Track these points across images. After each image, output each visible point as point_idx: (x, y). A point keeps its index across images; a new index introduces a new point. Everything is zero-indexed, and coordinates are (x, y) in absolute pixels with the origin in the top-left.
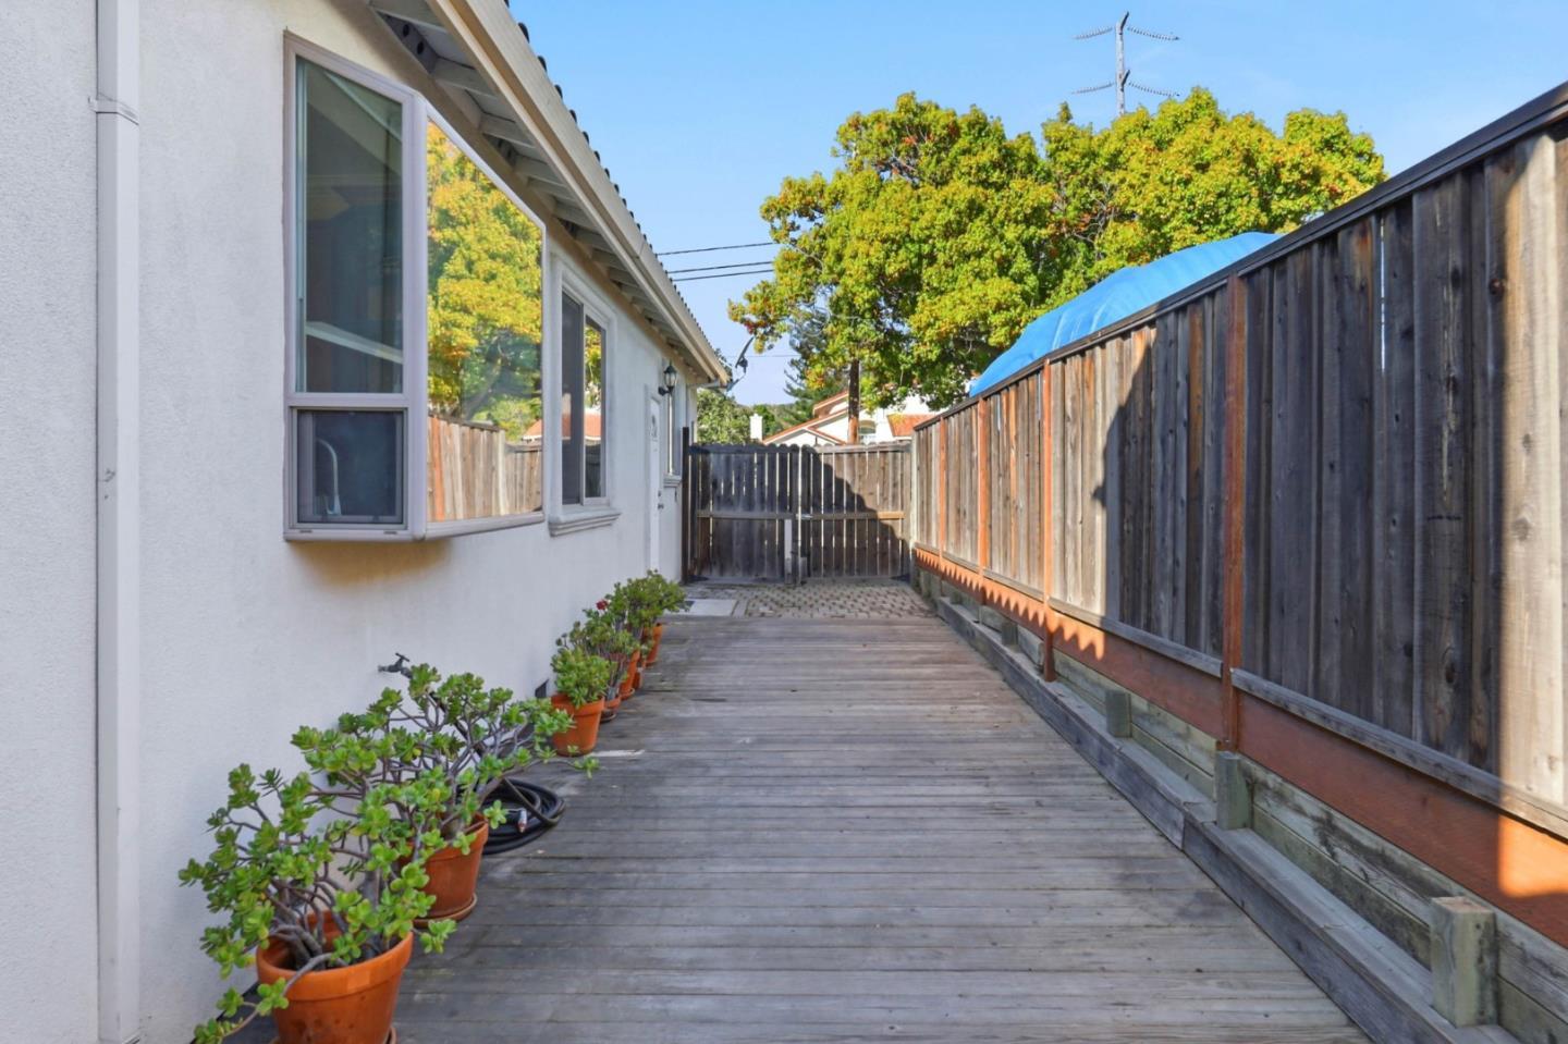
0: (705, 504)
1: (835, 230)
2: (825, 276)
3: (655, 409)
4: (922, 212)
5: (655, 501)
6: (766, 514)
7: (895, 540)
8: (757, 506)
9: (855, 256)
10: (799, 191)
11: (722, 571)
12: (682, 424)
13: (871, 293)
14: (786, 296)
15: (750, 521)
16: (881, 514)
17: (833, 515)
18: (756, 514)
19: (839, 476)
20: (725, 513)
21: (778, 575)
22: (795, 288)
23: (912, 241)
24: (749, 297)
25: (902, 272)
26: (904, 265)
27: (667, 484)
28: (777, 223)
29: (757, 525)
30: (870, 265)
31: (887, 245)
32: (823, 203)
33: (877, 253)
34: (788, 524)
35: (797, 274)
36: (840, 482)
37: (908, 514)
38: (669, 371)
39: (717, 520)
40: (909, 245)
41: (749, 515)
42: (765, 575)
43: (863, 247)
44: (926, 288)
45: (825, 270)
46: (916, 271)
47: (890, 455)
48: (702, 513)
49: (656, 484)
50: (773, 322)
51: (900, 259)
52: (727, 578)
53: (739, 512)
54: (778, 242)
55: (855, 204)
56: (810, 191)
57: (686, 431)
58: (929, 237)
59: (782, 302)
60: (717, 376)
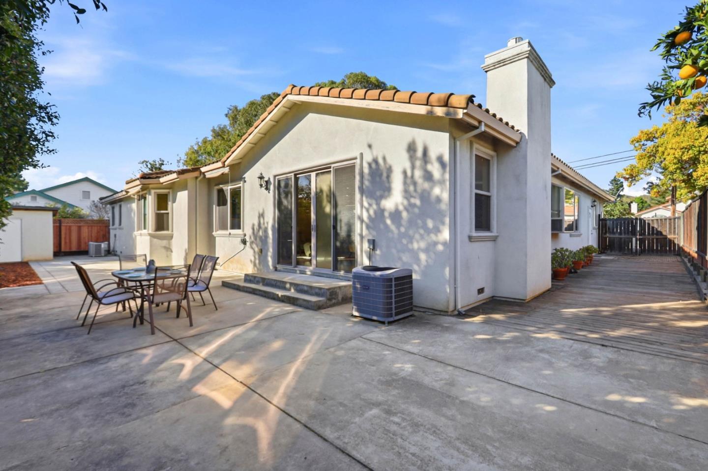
0: (606, 233)
1: (662, 144)
2: (657, 159)
3: (590, 211)
4: (700, 136)
5: (590, 232)
6: (626, 236)
7: (674, 244)
8: (623, 234)
9: (669, 155)
10: (646, 134)
11: (611, 251)
12: (598, 213)
13: (676, 166)
14: (640, 168)
15: (621, 238)
16: (669, 237)
17: (651, 237)
18: (623, 236)
19: (653, 226)
20: (612, 236)
21: (630, 252)
22: (644, 165)
23: (695, 147)
24: (625, 170)
25: (690, 159)
26: (691, 156)
27: (594, 229)
28: (637, 145)
29: (623, 240)
30: (675, 158)
31: (683, 150)
32: (657, 136)
33: (678, 153)
34: (634, 239)
35: (645, 161)
36: (653, 228)
37: (680, 236)
38: (595, 201)
39: (609, 238)
40: (694, 149)
41: (620, 236)
42: (626, 252)
43: (672, 151)
44: (701, 162)
45: (658, 158)
46: (698, 157)
47: (673, 220)
48: (605, 236)
49: (591, 228)
50: (635, 177)
51: (689, 153)
52: (613, 253)
53: (617, 236)
54: (637, 151)
55: (671, 136)
56: (651, 133)
57: (599, 215)
58: (704, 145)
59: (638, 170)
60: (610, 200)
